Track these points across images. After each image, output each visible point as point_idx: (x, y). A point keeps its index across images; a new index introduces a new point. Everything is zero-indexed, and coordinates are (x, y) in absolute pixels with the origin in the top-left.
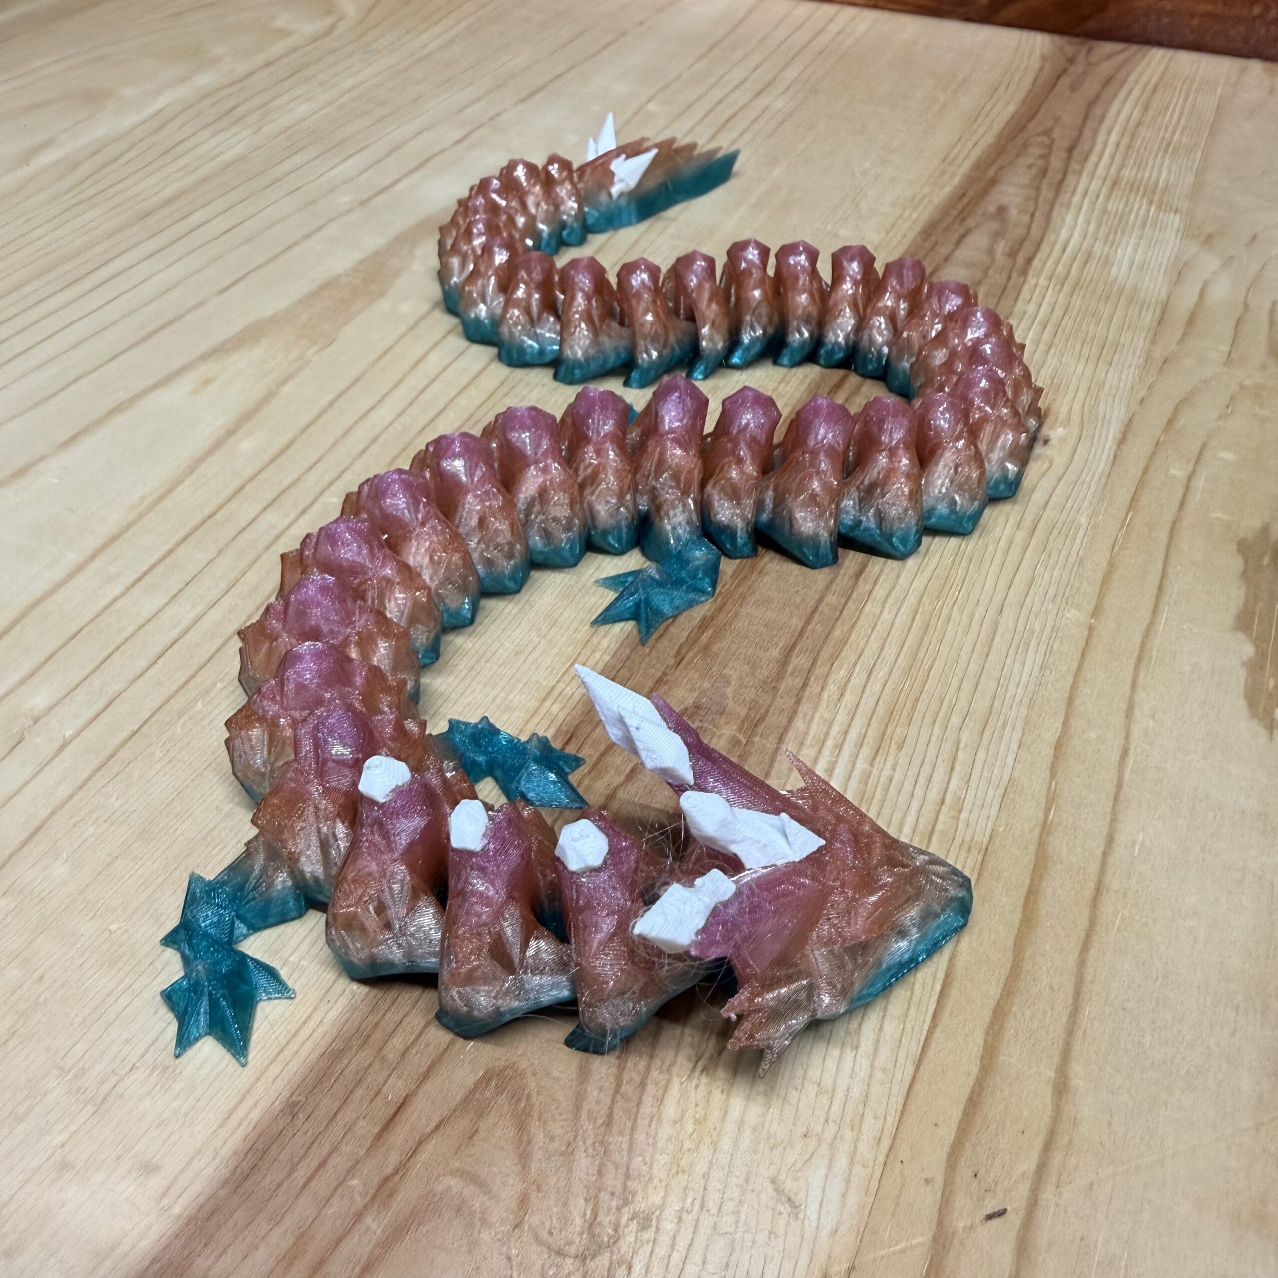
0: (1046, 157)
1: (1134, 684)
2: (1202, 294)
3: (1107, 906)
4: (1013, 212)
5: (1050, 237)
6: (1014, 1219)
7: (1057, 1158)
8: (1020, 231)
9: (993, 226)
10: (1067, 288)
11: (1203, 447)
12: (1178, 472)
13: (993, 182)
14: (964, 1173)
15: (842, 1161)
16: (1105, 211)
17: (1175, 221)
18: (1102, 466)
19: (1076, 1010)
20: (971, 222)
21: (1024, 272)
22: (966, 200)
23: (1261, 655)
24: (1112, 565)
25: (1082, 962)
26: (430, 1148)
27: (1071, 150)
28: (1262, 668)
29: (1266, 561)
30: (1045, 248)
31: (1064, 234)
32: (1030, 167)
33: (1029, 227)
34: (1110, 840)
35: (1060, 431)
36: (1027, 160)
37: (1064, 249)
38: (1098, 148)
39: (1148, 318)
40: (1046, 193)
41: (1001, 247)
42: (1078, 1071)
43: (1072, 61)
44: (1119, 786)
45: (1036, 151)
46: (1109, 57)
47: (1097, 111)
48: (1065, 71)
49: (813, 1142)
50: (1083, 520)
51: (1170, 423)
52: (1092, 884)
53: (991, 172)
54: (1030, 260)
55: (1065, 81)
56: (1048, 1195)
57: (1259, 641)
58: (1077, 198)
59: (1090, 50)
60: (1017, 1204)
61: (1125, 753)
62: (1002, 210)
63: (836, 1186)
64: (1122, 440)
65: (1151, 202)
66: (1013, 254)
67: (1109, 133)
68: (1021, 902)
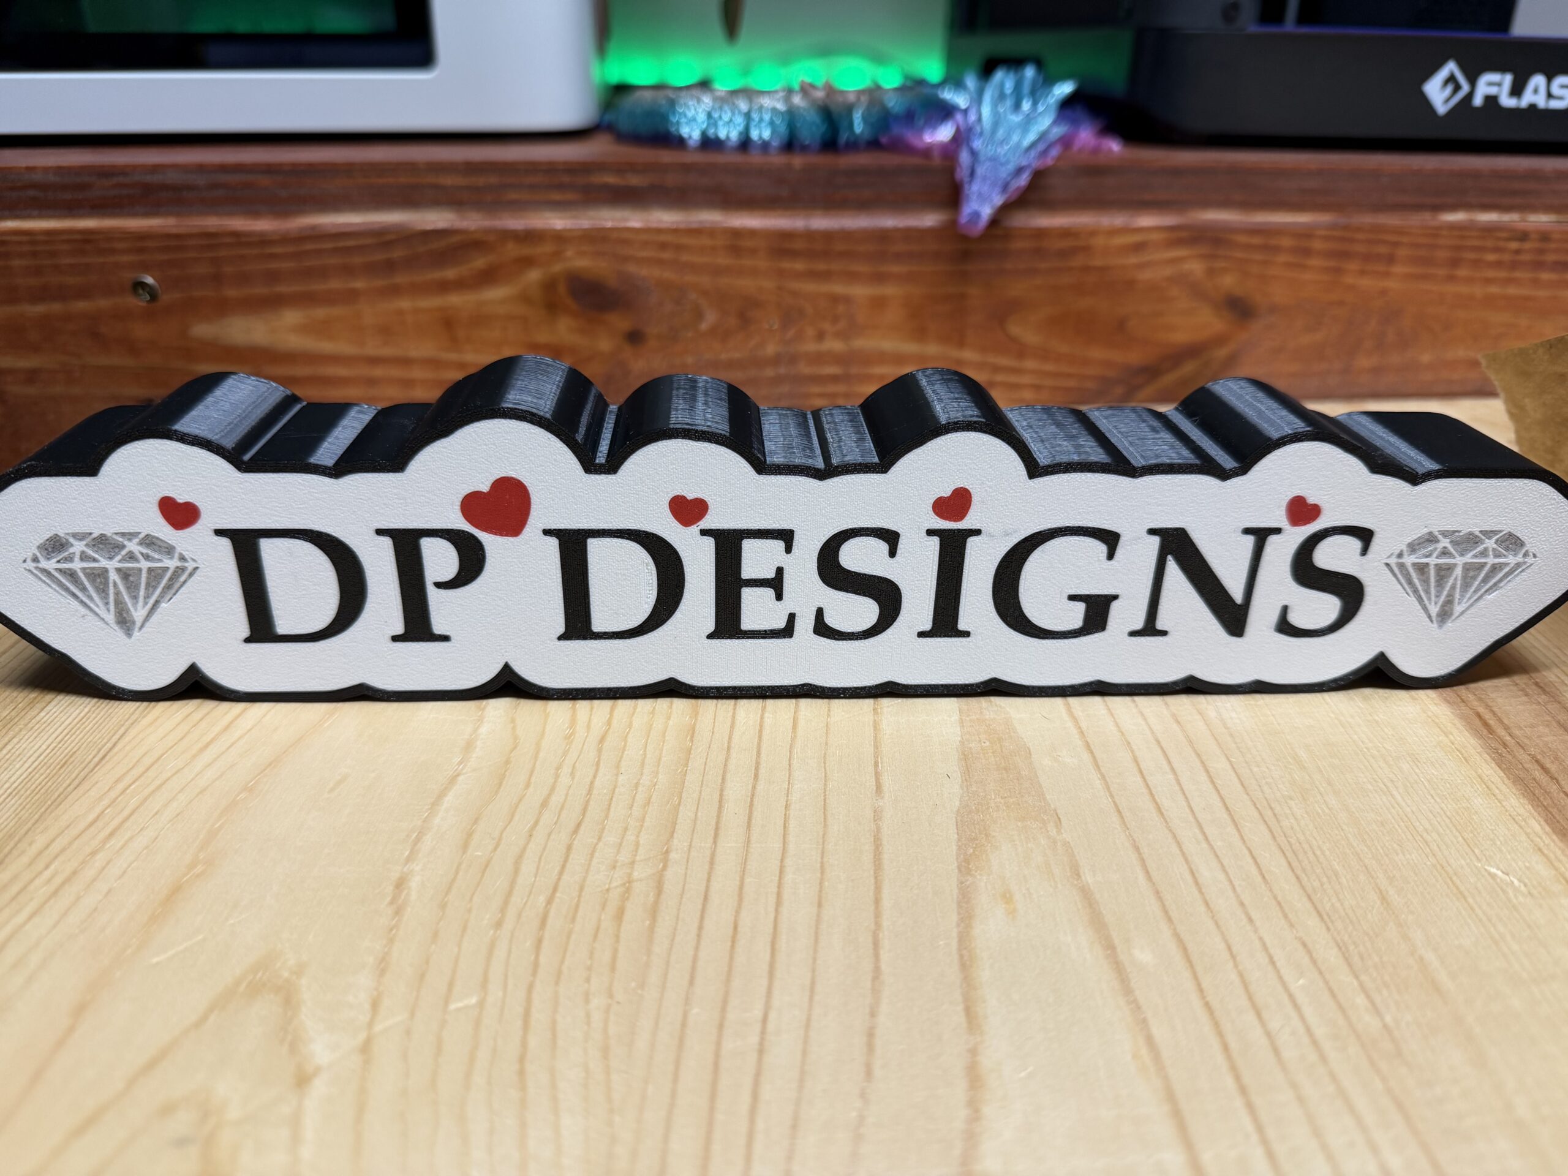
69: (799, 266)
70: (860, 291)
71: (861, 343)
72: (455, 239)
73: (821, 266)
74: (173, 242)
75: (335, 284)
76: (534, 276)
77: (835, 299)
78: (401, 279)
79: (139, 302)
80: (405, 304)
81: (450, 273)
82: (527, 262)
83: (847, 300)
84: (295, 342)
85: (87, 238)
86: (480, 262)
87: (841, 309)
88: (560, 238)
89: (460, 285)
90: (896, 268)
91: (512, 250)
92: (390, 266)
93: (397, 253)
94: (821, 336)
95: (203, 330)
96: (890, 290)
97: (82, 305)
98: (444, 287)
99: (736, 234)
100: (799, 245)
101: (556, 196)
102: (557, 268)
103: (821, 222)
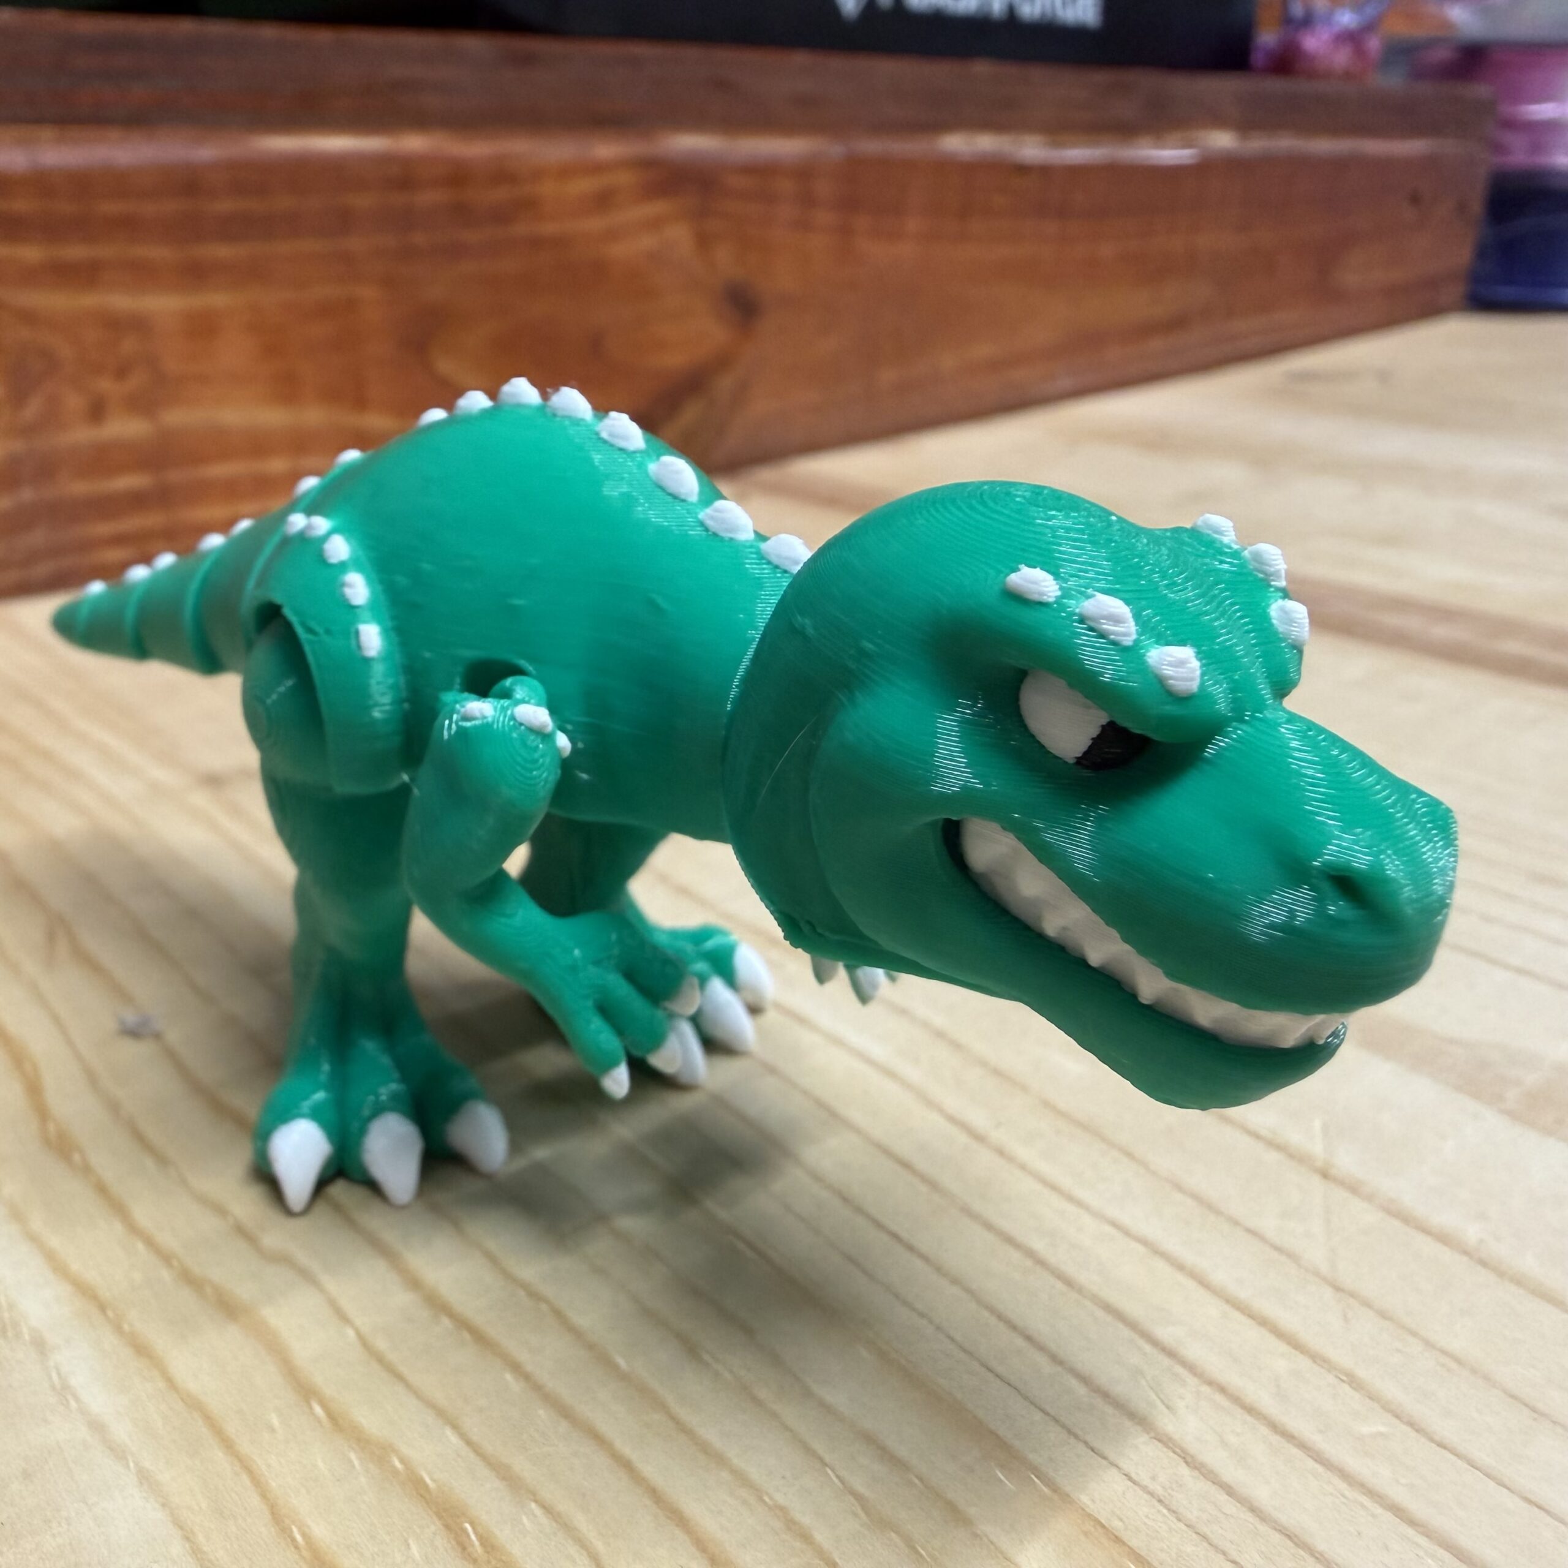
71: (176, 417)
73: (76, 252)
83: (139, 325)
87: (129, 345)
90: (223, 252)
94: (97, 412)
96: (217, 299)
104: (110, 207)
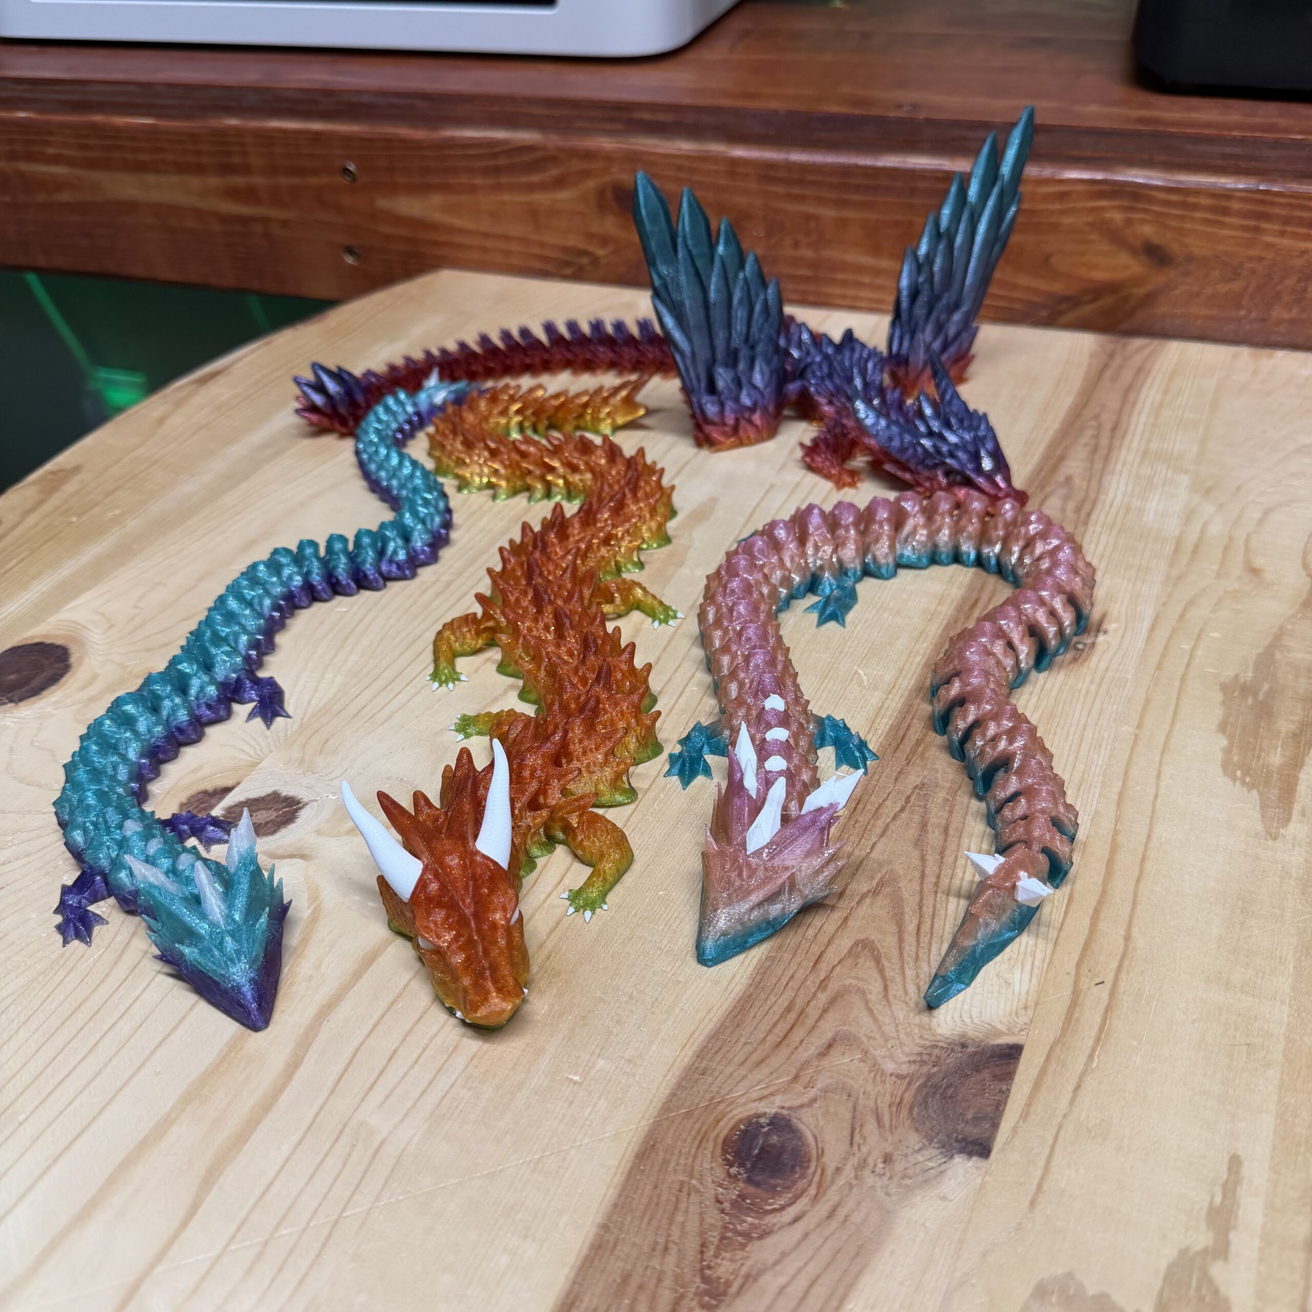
0: (1096, 437)
1: (1161, 763)
2: (1203, 532)
3: (1148, 865)
4: (1077, 481)
5: (1102, 497)
6: (1108, 985)
7: (1126, 963)
8: (1082, 494)
9: (1063, 491)
10: (1114, 532)
11: (1202, 630)
12: (1186, 646)
13: (1062, 458)
14: (1084, 970)
15: (1028, 968)
16: (1138, 476)
17: (1185, 479)
18: (1140, 645)
19: (1133, 909)
20: (1048, 490)
21: (1086, 523)
22: (1043, 474)
23: (1231, 744)
24: (1147, 701)
25: (1136, 888)
26: (838, 969)
27: (1114, 429)
28: (1231, 751)
29: (1236, 694)
30: (1099, 506)
31: (1111, 495)
32: (1086, 445)
33: (1087, 490)
34: (1149, 837)
35: (1114, 626)
36: (1084, 440)
37: (1111, 506)
38: (1132, 427)
39: (1169, 549)
40: (1098, 465)
41: (1071, 505)
42: (1135, 931)
43: (1112, 356)
44: (1153, 811)
45: (1089, 432)
46: (1139, 350)
47: (1132, 397)
48: (1106, 366)
49: (1012, 962)
50: (1129, 677)
51: (1182, 617)
52: (1140, 856)
53: (1058, 452)
54: (1089, 515)
55: (1108, 374)
56: (1123, 976)
57: (1230, 737)
58: (1119, 467)
59: (1125, 346)
60: (1109, 980)
61: (1156, 796)
62: (1069, 480)
63: (1026, 976)
64: (1152, 629)
65: (1168, 468)
66: (1078, 510)
67: (1140, 414)
68: (1104, 866)
69: (781, 189)
70: (829, 213)
71: (826, 253)
72: (539, 154)
73: (798, 191)
74: (366, 142)
75: (464, 179)
76: (591, 184)
77: (808, 217)
78: (505, 180)
79: (344, 181)
80: (506, 197)
81: (535, 178)
82: (585, 174)
83: (816, 218)
84: (440, 217)
85: (316, 138)
86: (554, 172)
87: (812, 225)
88: (609, 158)
89: (543, 187)
90: (855, 197)
91: (577, 165)
92: (496, 171)
93: (502, 161)
94: (796, 245)
95: (383, 203)
96: (850, 214)
97: (314, 181)
98: (531, 188)
99: (735, 162)
100: (781, 174)
101: (609, 126)
102: (606, 179)
103: (798, 157)
104: (811, 177)
